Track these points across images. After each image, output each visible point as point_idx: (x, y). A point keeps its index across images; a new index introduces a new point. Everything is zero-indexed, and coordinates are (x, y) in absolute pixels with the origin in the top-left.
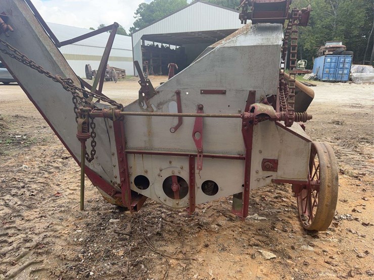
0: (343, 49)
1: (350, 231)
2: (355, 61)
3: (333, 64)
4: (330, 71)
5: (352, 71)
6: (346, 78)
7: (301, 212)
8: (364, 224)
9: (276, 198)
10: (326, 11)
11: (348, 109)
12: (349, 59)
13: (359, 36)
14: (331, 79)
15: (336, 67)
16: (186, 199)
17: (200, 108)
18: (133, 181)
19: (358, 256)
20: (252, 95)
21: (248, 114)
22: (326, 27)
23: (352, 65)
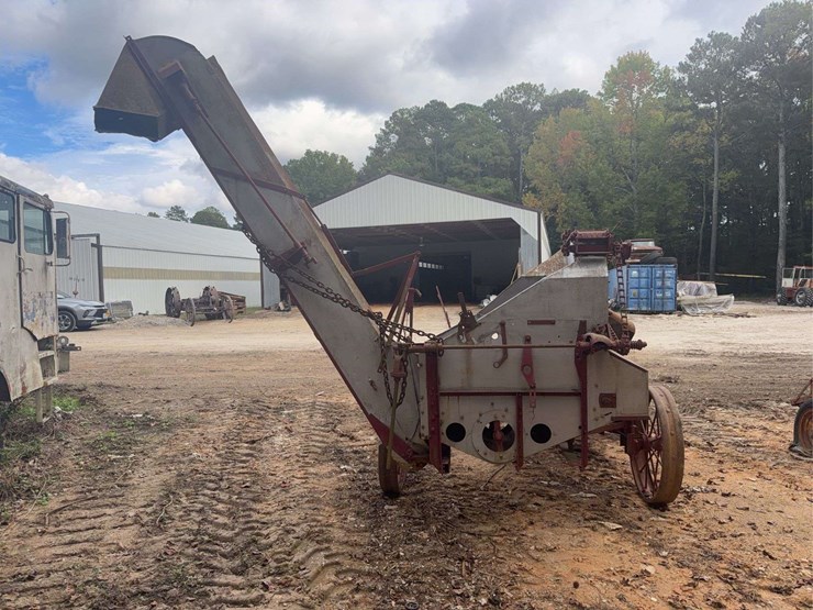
0: (658, 254)
1: (708, 502)
2: (683, 275)
3: (643, 282)
4: (639, 293)
5: (680, 293)
6: (670, 306)
7: (641, 489)
8: (724, 495)
9: (602, 476)
10: (617, 185)
11: (682, 360)
12: (671, 272)
13: (684, 228)
14: (644, 308)
15: (650, 286)
16: (512, 450)
17: (528, 340)
18: (444, 431)
19: (720, 523)
20: (583, 324)
21: (583, 343)
22: (620, 213)
23: (680, 283)
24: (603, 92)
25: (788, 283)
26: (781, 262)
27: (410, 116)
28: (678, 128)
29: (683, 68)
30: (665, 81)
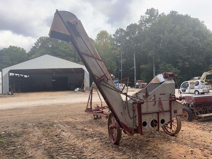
0: (114, 77)
16: (157, 127)
17: (160, 98)
18: (142, 124)
20: (171, 94)
21: (170, 99)
24: (97, 39)
25: (137, 84)
26: (135, 79)
27: (45, 39)
28: (113, 49)
29: (114, 35)
30: (110, 38)
